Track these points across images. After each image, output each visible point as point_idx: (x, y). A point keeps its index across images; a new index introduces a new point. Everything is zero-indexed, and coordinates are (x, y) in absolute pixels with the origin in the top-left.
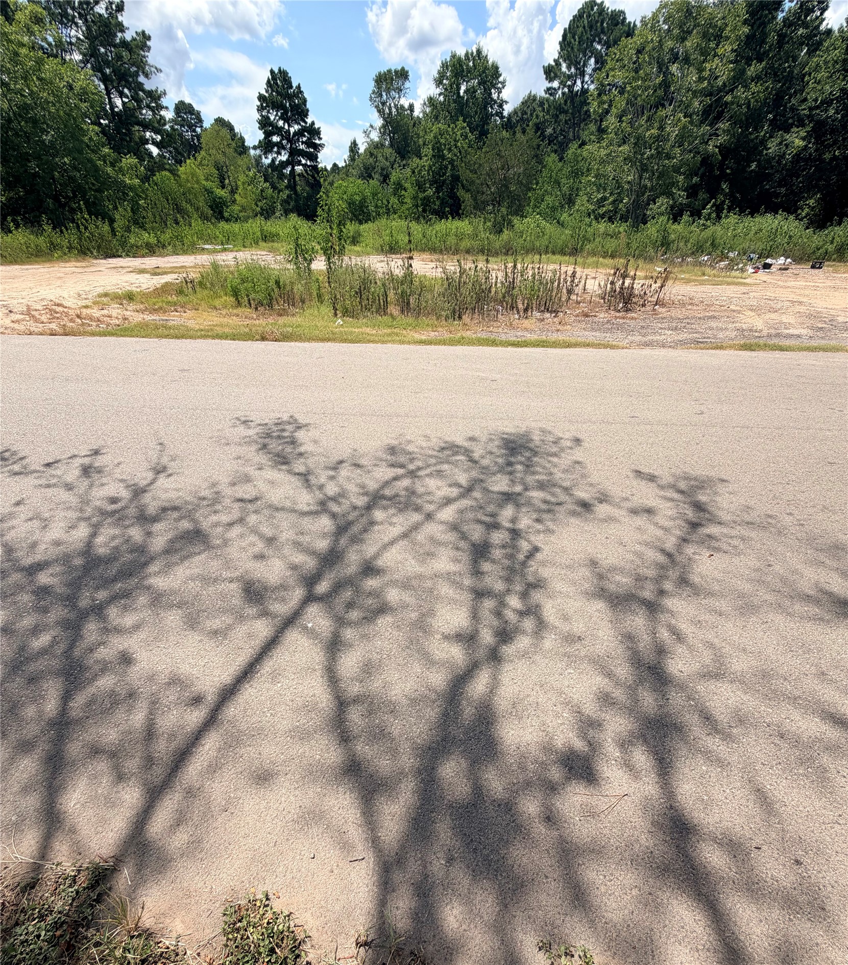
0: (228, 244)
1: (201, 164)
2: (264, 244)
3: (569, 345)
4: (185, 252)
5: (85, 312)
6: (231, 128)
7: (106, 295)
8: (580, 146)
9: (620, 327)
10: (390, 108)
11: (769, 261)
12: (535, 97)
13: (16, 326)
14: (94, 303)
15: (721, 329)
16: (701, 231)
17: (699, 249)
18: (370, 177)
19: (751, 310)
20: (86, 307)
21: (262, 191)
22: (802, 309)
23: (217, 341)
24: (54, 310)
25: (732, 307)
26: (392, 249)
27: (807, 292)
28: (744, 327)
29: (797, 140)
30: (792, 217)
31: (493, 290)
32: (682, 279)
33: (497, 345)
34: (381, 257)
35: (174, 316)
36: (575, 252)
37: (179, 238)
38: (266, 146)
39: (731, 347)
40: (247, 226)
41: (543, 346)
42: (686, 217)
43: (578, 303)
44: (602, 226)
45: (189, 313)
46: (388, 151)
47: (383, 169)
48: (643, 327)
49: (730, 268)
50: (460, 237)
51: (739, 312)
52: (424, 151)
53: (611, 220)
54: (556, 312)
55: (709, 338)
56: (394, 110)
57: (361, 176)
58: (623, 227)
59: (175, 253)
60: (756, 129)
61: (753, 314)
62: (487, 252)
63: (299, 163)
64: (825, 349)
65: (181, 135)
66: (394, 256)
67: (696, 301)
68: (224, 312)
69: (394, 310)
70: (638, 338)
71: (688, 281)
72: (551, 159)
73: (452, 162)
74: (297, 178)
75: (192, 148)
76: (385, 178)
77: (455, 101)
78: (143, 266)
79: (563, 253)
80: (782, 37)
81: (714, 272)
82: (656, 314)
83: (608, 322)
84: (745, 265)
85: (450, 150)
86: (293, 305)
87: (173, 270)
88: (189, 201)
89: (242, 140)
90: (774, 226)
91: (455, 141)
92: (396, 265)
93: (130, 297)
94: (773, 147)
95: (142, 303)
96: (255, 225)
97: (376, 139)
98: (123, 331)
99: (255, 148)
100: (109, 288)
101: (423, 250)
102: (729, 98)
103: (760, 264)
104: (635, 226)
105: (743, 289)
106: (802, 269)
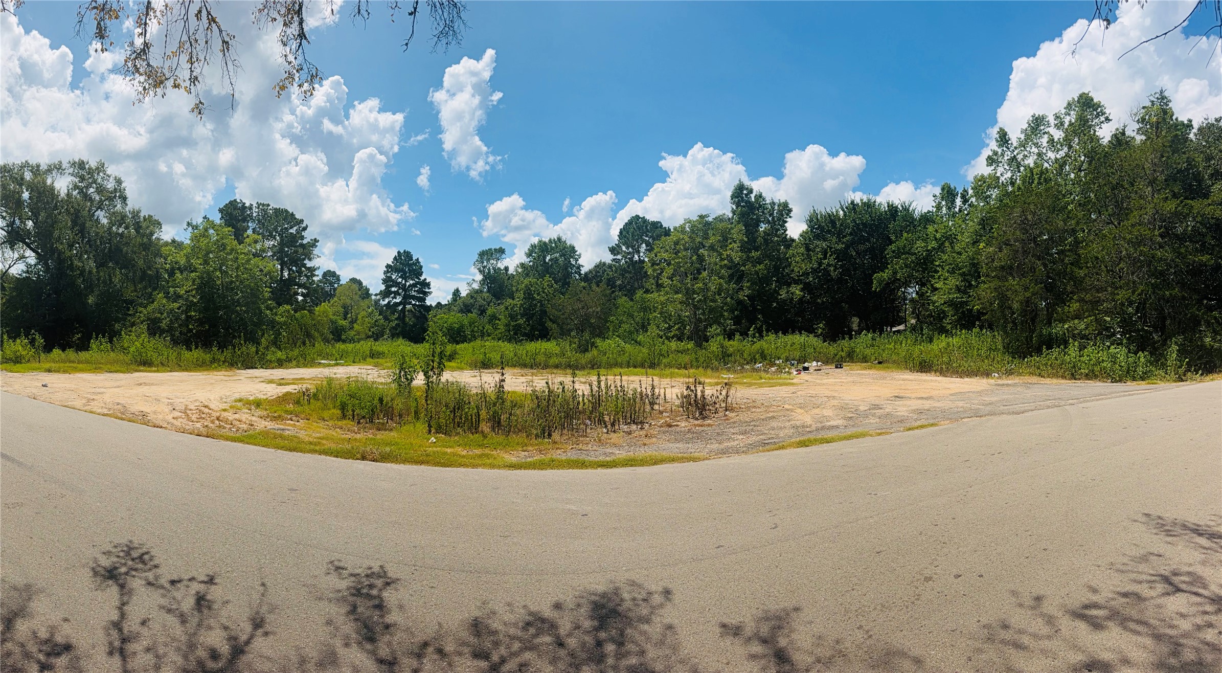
0: (340, 359)
1: (333, 305)
2: (371, 360)
3: (656, 462)
4: (305, 366)
5: (223, 414)
6: (360, 283)
7: (240, 400)
8: (644, 292)
9: (699, 437)
10: (489, 269)
11: (806, 365)
12: (604, 264)
13: (175, 422)
14: (231, 407)
15: (781, 428)
16: (752, 345)
17: (753, 360)
18: (470, 312)
19: (801, 408)
20: (225, 410)
21: (376, 321)
22: (835, 402)
23: (323, 457)
24: (203, 411)
25: (786, 406)
26: (485, 365)
27: (836, 388)
28: (798, 423)
29: (797, 291)
30: (811, 336)
31: (581, 406)
32: (745, 383)
33: (587, 467)
34: (476, 372)
35: (290, 425)
36: (653, 366)
37: (303, 355)
38: (386, 294)
39: (791, 445)
40: (358, 346)
41: (632, 466)
42: (737, 336)
43: (661, 412)
44: (673, 345)
45: (302, 423)
46: (486, 295)
47: (480, 306)
48: (718, 434)
49: (780, 370)
50: (549, 355)
51: (792, 410)
52: (517, 295)
53: (680, 339)
54: (642, 423)
55: (773, 438)
56: (492, 271)
57: (461, 311)
58: (691, 345)
59: (298, 366)
60: (767, 285)
61: (802, 411)
62: (574, 368)
63: (410, 303)
64: (857, 437)
65: (323, 289)
66: (486, 371)
67: (758, 404)
68: (330, 423)
69: (485, 427)
70: (715, 446)
71: (750, 385)
72: (623, 300)
73: (540, 301)
74: (407, 313)
75: (328, 296)
76: (482, 312)
77: (542, 265)
78: (272, 377)
79: (642, 366)
80: (766, 240)
81: (768, 376)
82: (727, 419)
83: (689, 431)
84: (790, 368)
85: (538, 294)
86: (392, 419)
87: (295, 381)
88: (318, 330)
89: (368, 290)
90: (802, 341)
91: (543, 288)
92: (489, 379)
93: (258, 404)
94: (783, 294)
95: (266, 409)
96: (366, 346)
97: (477, 288)
98: (249, 438)
99: (376, 295)
100: (243, 394)
101: (514, 366)
102: (742, 268)
103: (800, 367)
104: (699, 345)
105: (792, 389)
106: (830, 369)
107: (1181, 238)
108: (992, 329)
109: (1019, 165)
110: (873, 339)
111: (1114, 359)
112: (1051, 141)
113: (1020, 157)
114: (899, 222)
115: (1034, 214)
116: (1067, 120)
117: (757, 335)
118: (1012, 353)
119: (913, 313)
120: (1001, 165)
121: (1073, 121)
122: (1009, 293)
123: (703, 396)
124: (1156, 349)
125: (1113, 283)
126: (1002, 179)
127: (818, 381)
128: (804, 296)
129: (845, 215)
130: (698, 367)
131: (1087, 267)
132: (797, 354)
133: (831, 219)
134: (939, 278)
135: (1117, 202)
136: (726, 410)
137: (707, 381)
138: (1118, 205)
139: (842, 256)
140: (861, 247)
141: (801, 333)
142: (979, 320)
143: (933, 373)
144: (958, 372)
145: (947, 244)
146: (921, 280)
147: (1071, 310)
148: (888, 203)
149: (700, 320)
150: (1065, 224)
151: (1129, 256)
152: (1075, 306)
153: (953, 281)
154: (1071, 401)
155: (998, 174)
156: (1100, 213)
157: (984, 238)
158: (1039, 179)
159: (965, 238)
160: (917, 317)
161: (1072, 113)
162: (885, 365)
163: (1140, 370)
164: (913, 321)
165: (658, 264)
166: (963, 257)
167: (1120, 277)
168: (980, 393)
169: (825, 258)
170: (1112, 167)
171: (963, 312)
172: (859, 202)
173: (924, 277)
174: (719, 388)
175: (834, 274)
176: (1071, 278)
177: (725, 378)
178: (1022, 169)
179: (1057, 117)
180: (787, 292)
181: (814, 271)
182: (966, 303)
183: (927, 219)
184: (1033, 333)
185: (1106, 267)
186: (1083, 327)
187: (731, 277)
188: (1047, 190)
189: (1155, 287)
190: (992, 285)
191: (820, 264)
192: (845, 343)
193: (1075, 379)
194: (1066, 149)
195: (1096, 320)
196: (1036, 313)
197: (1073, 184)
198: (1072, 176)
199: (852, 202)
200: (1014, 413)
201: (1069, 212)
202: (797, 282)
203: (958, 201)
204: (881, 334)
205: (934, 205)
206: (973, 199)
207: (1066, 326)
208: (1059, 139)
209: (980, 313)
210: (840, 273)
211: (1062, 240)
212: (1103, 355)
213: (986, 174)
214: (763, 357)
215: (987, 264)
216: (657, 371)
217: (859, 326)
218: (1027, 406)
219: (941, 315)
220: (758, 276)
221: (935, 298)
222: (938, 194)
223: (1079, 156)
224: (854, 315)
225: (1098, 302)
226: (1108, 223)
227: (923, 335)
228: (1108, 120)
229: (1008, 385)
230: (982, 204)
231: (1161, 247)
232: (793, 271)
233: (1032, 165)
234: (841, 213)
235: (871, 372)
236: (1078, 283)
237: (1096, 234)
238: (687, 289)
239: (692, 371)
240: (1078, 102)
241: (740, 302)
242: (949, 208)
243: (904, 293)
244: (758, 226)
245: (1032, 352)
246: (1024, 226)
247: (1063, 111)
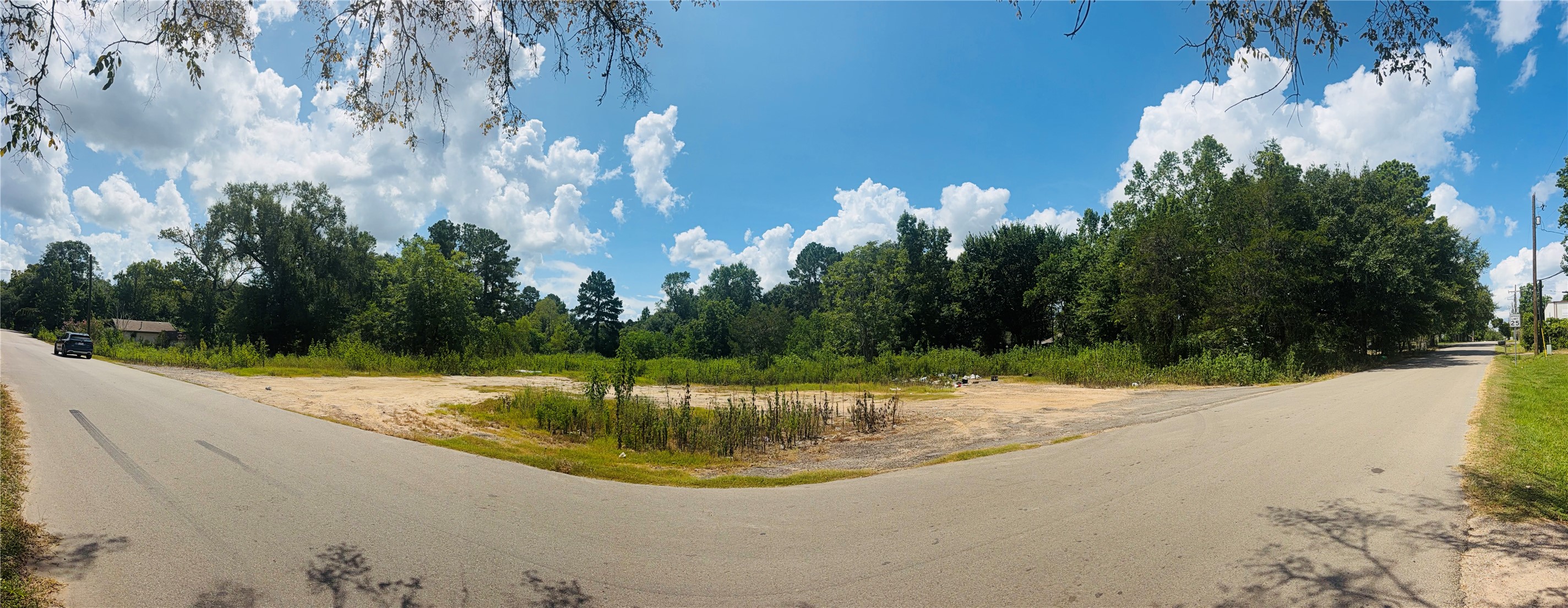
0: (538, 370)
1: (532, 319)
2: (566, 371)
3: (828, 478)
4: (506, 374)
5: (431, 419)
6: (557, 299)
7: (445, 405)
8: (819, 311)
9: (868, 450)
10: (676, 291)
11: (965, 378)
12: (783, 286)
13: (385, 425)
14: (437, 412)
15: (943, 441)
16: (917, 359)
17: (918, 374)
18: (658, 329)
19: (960, 420)
20: (431, 414)
21: (571, 335)
22: (990, 415)
24: (411, 415)
25: (948, 419)
26: (672, 381)
27: (992, 400)
28: (958, 436)
29: (957, 308)
30: (970, 350)
31: (760, 423)
32: (911, 396)
33: (765, 485)
34: (663, 388)
35: (490, 431)
36: (826, 380)
37: (505, 365)
38: (580, 310)
39: (951, 458)
40: (555, 357)
41: (806, 483)
42: (904, 351)
43: (833, 427)
44: (846, 359)
45: (502, 430)
46: (673, 315)
47: (668, 325)
48: (887, 447)
49: (942, 383)
50: (730, 372)
51: (952, 423)
52: (700, 315)
53: (851, 354)
54: (816, 438)
55: (935, 451)
56: (678, 292)
57: (650, 329)
58: (861, 360)
59: (499, 375)
60: (930, 303)
61: (962, 424)
62: (753, 383)
63: (603, 320)
64: (1010, 450)
65: (523, 303)
66: (673, 386)
67: (923, 416)
68: (528, 431)
69: (672, 443)
70: (883, 460)
71: (915, 398)
72: (800, 319)
73: (722, 321)
74: (600, 329)
75: (528, 310)
76: (670, 330)
77: (725, 288)
78: (476, 384)
79: (817, 381)
80: (928, 263)
81: (932, 388)
82: (895, 433)
83: (859, 444)
84: (951, 382)
85: (720, 315)
86: (584, 432)
87: (496, 389)
88: (517, 341)
89: (564, 305)
90: (962, 355)
91: (725, 309)
92: (676, 395)
93: (462, 409)
94: (945, 311)
95: (469, 415)
96: (562, 357)
97: (665, 308)
98: (452, 442)
99: (572, 310)
100: (448, 399)
101: (698, 382)
102: (908, 288)
103: (960, 380)
104: (869, 360)
105: (953, 401)
106: (987, 381)
107: (1296, 262)
108: (1131, 341)
109: (1153, 195)
110: (1025, 352)
111: (1242, 365)
112: (1181, 175)
113: (1154, 188)
114: (1046, 243)
115: (1168, 237)
116: (1194, 158)
117: (922, 349)
118: (1151, 362)
119: (1060, 327)
120: (1137, 194)
121: (1200, 159)
122: (1147, 308)
123: (873, 410)
124: (1278, 355)
125: (1239, 299)
126: (1139, 206)
127: (976, 394)
128: (963, 313)
129: (997, 239)
130: (868, 381)
131: (1216, 285)
132: (958, 367)
133: (986, 242)
134: (1082, 294)
135: (1239, 230)
136: (894, 423)
137: (876, 394)
138: (1240, 232)
139: (995, 275)
140: (1012, 267)
141: (961, 348)
142: (1120, 332)
143: (1078, 385)
144: (1100, 382)
145: (1089, 264)
146: (1066, 297)
147: (1204, 322)
148: (1036, 227)
149: (870, 336)
150: (1196, 248)
151: (1251, 276)
152: (1207, 319)
153: (1096, 297)
154: (1204, 406)
155: (1136, 202)
156: (1224, 238)
157: (1123, 258)
158: (1172, 207)
159: (1107, 258)
160: (1064, 331)
161: (1199, 152)
162: (1035, 377)
163: (1264, 374)
164: (1060, 335)
165: (831, 286)
166: (1104, 274)
167: (1244, 294)
168: (1120, 403)
169: (981, 278)
170: (1234, 201)
171: (1105, 325)
172: (1009, 226)
173: (1069, 294)
174: (887, 401)
175: (989, 292)
176: (1202, 294)
177: (893, 391)
178: (1156, 198)
179: (1186, 155)
180: (949, 310)
181: (971, 289)
182: (1107, 317)
183: (1070, 240)
184: (1170, 344)
185: (1232, 285)
186: (1215, 337)
187: (898, 296)
188: (1178, 218)
189: (1273, 302)
190: (1131, 300)
191: (977, 283)
192: (1000, 357)
193: (1209, 385)
194: (1194, 183)
195: (1226, 330)
196: (1172, 325)
197: (1201, 213)
198: (1200, 206)
199: (1004, 227)
200: (1152, 421)
201: (1199, 237)
202: (957, 300)
203: (1100, 225)
204: (1031, 348)
205: (1078, 228)
206: (1113, 224)
207: (1200, 337)
208: (1188, 174)
209: (1120, 326)
210: (994, 291)
211: (1193, 261)
212: (1232, 362)
213: (1124, 202)
214: (927, 370)
215: (1126, 281)
216: (831, 386)
217: (1012, 340)
218: (1164, 414)
219: (1085, 329)
220: (922, 295)
221: (1079, 313)
222: (1081, 219)
223: (1206, 189)
224: (1008, 330)
225: (1227, 315)
226: (1232, 248)
227: (1068, 347)
228: (1229, 160)
229: (1147, 394)
230: (1121, 228)
231: (1278, 269)
232: (953, 290)
233: (1165, 195)
234: (994, 236)
235: (1022, 384)
236: (1209, 298)
237: (1223, 257)
238: (858, 309)
239: (863, 385)
240: (1204, 142)
241: (905, 319)
242: (1092, 231)
243: (1051, 308)
244: (921, 250)
245: (1169, 361)
246: (1159, 247)
247: (1191, 150)
